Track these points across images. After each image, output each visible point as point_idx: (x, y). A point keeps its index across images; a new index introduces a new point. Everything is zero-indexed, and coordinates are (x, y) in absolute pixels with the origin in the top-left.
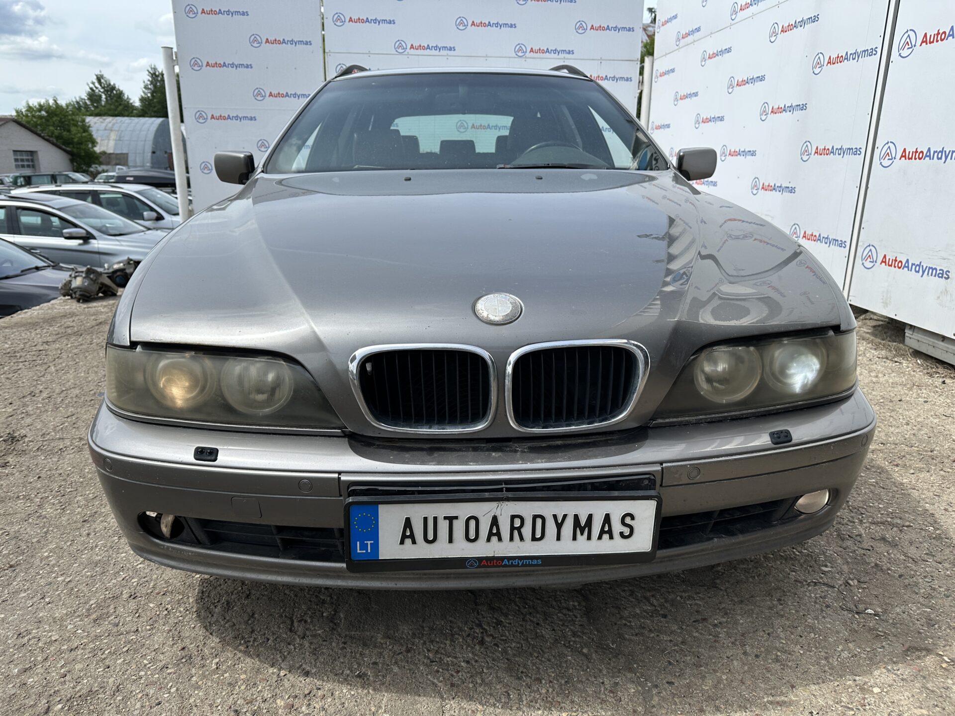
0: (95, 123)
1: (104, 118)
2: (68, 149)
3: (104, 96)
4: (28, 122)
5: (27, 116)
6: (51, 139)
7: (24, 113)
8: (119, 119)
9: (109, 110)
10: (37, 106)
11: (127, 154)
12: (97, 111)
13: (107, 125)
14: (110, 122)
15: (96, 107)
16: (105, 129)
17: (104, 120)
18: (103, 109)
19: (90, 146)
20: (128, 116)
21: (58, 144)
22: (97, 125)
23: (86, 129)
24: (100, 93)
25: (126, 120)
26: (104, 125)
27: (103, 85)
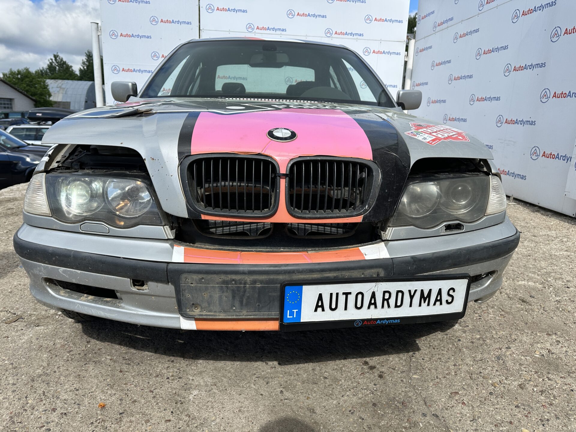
0: (51, 83)
1: (57, 80)
2: (34, 98)
3: (57, 68)
4: (10, 81)
5: (9, 77)
6: (23, 92)
7: (8, 76)
8: (66, 81)
9: (60, 76)
10: (17, 72)
11: (70, 102)
12: (53, 76)
13: (58, 85)
14: (60, 83)
15: (52, 74)
16: (57, 87)
17: (57, 81)
18: (56, 75)
19: (47, 96)
20: (72, 80)
21: (28, 95)
22: (52, 85)
23: (45, 87)
24: (56, 66)
25: (70, 82)
26: (56, 84)
27: (57, 61)
